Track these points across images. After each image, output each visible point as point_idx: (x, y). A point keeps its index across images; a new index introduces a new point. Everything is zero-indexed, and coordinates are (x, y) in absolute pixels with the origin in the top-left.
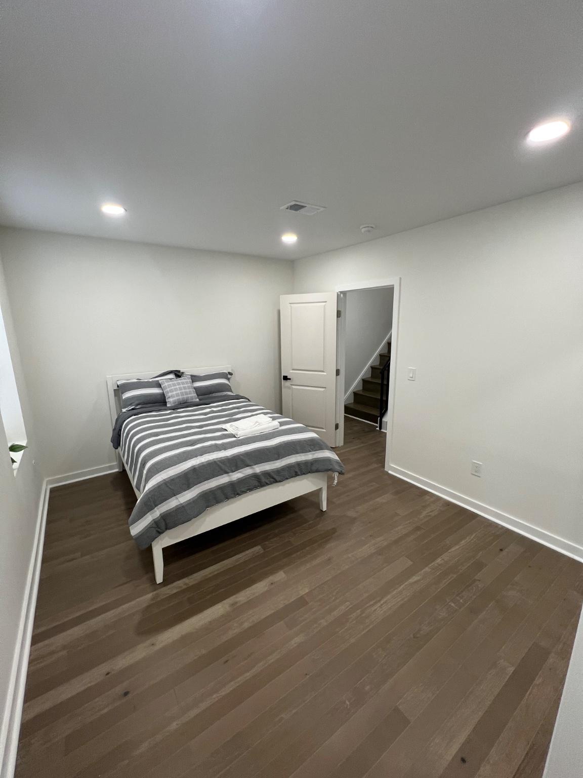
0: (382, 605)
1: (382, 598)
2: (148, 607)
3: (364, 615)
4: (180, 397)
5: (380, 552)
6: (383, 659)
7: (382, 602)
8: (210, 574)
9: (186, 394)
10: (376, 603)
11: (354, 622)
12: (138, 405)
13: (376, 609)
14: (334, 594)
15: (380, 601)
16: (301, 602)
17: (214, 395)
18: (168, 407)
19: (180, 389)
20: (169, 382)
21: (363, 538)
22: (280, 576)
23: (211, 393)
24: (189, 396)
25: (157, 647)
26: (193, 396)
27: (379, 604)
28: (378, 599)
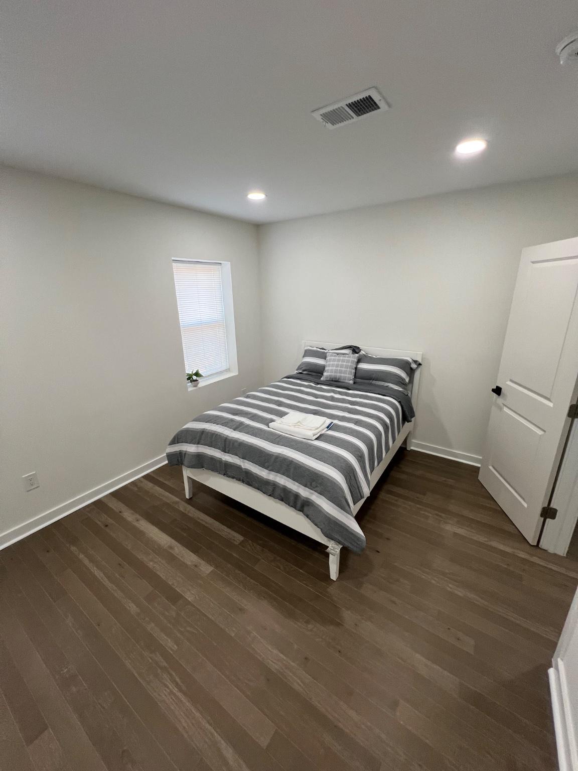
0: (174, 694)
1: (185, 694)
2: (167, 504)
3: (159, 671)
4: (333, 374)
5: (274, 680)
6: (101, 706)
7: (179, 694)
8: (202, 520)
9: (341, 372)
10: (177, 685)
11: (150, 661)
12: (304, 371)
13: (168, 688)
14: (188, 629)
15: (181, 690)
16: (174, 597)
17: (374, 382)
18: (322, 381)
19: (337, 366)
20: (335, 356)
21: (296, 646)
22: (206, 569)
23: (371, 379)
24: (342, 375)
25: (136, 524)
26: (348, 376)
27: (175, 690)
28: (184, 688)
